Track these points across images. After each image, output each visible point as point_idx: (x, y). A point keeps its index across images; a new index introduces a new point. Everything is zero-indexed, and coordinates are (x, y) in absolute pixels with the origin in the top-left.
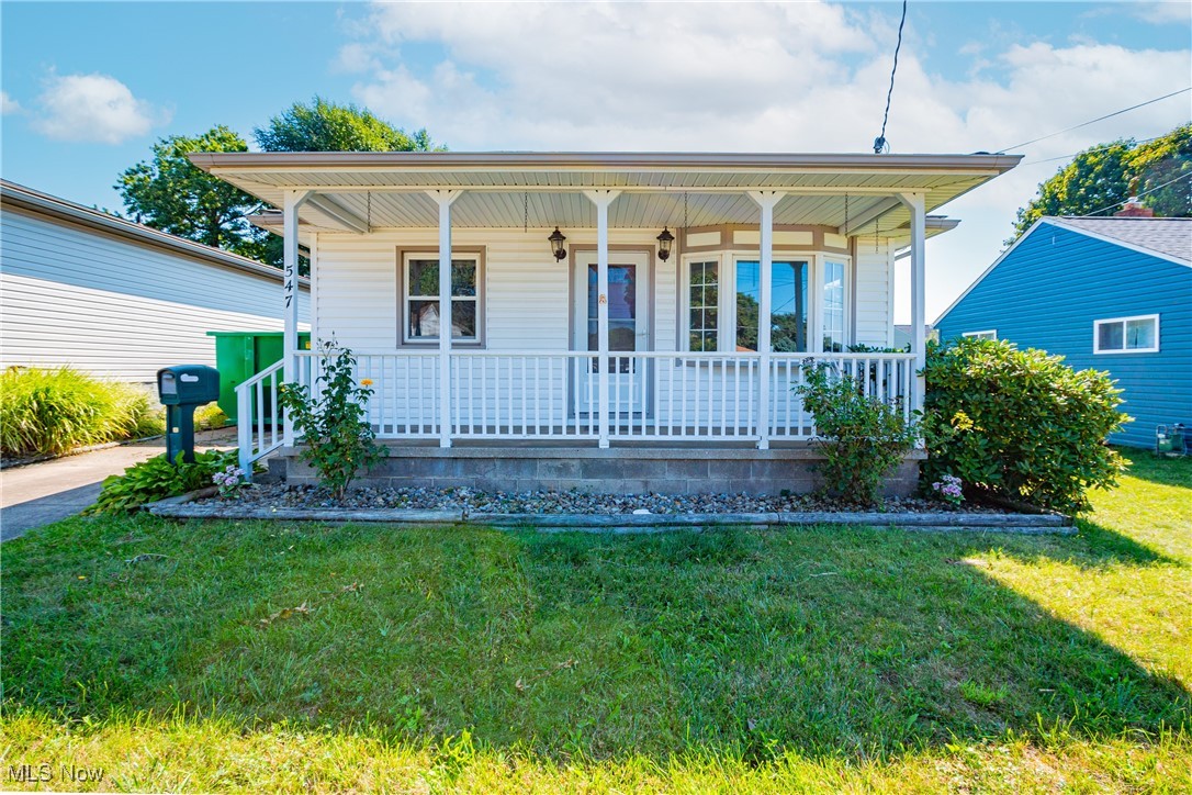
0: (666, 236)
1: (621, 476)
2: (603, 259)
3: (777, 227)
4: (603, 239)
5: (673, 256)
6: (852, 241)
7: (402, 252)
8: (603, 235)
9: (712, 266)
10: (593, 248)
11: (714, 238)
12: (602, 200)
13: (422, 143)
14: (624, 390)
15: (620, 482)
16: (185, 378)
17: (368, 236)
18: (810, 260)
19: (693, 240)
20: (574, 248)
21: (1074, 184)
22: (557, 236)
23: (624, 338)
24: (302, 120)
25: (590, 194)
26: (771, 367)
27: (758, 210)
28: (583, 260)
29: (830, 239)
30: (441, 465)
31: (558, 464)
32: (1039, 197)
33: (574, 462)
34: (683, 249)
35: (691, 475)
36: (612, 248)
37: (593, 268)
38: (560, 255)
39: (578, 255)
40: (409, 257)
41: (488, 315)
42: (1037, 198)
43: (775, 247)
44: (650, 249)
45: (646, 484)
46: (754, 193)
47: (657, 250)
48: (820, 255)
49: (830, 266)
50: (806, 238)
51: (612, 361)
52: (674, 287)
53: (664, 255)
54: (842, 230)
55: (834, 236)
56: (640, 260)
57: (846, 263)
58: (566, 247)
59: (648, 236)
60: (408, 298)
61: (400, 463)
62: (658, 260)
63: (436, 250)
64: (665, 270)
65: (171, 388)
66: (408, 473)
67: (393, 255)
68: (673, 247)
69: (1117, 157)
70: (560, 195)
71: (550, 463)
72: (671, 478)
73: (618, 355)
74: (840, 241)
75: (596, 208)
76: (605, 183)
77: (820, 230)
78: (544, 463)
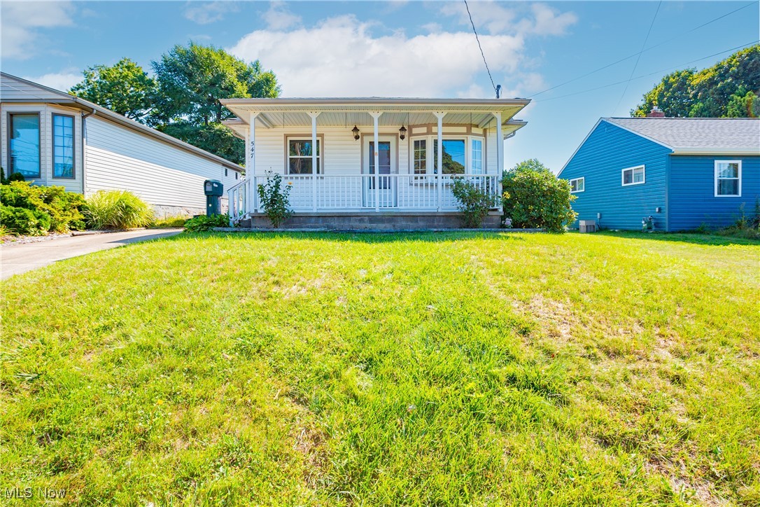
0: (403, 129)
1: (384, 223)
2: (376, 139)
3: (444, 125)
4: (377, 131)
5: (406, 138)
6: (485, 131)
7: (286, 136)
8: (376, 129)
9: (424, 142)
10: (372, 134)
11: (424, 130)
12: (376, 116)
13: (256, 69)
14: (385, 196)
15: (384, 225)
16: (215, 185)
17: (272, 129)
18: (465, 139)
19: (415, 131)
20: (363, 134)
21: (661, 95)
22: (356, 129)
23: (385, 168)
24: (181, 56)
25: (371, 113)
26: (443, 185)
27: (436, 119)
28: (367, 140)
29: (474, 130)
30: (313, 220)
31: (360, 218)
32: (643, 103)
33: (366, 218)
34: (411, 135)
35: (412, 222)
36: (380, 134)
37: (372, 144)
38: (357, 137)
39: (365, 138)
40: (289, 139)
41: (325, 164)
42: (641, 103)
43: (443, 134)
44: (396, 134)
45: (394, 226)
46: (435, 113)
47: (399, 135)
48: (469, 137)
49: (474, 142)
50: (464, 130)
51: (380, 178)
52: (407, 151)
53: (402, 137)
54: (480, 126)
55: (476, 128)
56: (392, 140)
57: (482, 141)
58: (359, 134)
59: (395, 129)
60: (289, 157)
61: (297, 219)
62: (400, 140)
63: (311, 135)
64: (403, 144)
65: (209, 189)
66: (300, 223)
67: (283, 138)
68: (406, 134)
69: (685, 78)
70: (358, 113)
71: (356, 218)
72: (404, 223)
73: (383, 175)
74: (480, 131)
75: (373, 118)
76: (377, 109)
77: (470, 126)
78: (354, 218)
